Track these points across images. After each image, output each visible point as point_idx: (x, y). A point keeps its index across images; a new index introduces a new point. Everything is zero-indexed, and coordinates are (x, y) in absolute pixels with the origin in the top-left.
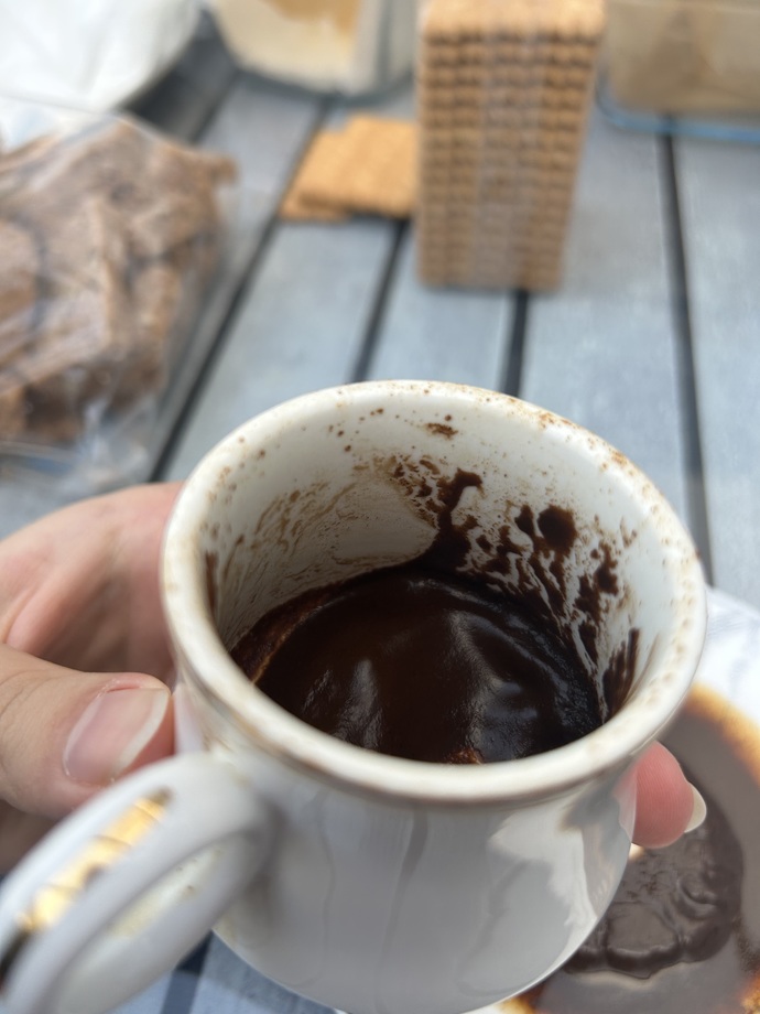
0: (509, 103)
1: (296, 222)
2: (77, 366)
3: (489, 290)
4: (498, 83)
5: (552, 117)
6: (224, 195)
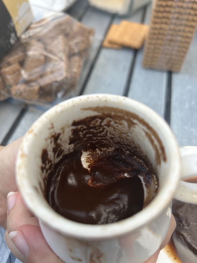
0: (177, 19)
1: (107, 48)
2: (56, 82)
3: (161, 70)
4: (175, 13)
5: (189, 23)
6: (91, 38)
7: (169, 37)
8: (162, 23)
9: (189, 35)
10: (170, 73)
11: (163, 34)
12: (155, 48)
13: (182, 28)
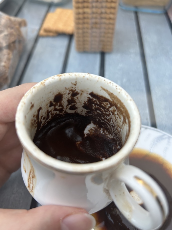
0: (97, 1)
1: (43, 36)
7: (94, 21)
8: (84, 7)
9: (112, 16)
10: (103, 54)
11: (88, 18)
12: (84, 33)
13: (103, 10)
